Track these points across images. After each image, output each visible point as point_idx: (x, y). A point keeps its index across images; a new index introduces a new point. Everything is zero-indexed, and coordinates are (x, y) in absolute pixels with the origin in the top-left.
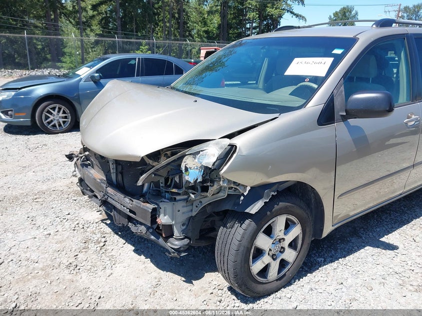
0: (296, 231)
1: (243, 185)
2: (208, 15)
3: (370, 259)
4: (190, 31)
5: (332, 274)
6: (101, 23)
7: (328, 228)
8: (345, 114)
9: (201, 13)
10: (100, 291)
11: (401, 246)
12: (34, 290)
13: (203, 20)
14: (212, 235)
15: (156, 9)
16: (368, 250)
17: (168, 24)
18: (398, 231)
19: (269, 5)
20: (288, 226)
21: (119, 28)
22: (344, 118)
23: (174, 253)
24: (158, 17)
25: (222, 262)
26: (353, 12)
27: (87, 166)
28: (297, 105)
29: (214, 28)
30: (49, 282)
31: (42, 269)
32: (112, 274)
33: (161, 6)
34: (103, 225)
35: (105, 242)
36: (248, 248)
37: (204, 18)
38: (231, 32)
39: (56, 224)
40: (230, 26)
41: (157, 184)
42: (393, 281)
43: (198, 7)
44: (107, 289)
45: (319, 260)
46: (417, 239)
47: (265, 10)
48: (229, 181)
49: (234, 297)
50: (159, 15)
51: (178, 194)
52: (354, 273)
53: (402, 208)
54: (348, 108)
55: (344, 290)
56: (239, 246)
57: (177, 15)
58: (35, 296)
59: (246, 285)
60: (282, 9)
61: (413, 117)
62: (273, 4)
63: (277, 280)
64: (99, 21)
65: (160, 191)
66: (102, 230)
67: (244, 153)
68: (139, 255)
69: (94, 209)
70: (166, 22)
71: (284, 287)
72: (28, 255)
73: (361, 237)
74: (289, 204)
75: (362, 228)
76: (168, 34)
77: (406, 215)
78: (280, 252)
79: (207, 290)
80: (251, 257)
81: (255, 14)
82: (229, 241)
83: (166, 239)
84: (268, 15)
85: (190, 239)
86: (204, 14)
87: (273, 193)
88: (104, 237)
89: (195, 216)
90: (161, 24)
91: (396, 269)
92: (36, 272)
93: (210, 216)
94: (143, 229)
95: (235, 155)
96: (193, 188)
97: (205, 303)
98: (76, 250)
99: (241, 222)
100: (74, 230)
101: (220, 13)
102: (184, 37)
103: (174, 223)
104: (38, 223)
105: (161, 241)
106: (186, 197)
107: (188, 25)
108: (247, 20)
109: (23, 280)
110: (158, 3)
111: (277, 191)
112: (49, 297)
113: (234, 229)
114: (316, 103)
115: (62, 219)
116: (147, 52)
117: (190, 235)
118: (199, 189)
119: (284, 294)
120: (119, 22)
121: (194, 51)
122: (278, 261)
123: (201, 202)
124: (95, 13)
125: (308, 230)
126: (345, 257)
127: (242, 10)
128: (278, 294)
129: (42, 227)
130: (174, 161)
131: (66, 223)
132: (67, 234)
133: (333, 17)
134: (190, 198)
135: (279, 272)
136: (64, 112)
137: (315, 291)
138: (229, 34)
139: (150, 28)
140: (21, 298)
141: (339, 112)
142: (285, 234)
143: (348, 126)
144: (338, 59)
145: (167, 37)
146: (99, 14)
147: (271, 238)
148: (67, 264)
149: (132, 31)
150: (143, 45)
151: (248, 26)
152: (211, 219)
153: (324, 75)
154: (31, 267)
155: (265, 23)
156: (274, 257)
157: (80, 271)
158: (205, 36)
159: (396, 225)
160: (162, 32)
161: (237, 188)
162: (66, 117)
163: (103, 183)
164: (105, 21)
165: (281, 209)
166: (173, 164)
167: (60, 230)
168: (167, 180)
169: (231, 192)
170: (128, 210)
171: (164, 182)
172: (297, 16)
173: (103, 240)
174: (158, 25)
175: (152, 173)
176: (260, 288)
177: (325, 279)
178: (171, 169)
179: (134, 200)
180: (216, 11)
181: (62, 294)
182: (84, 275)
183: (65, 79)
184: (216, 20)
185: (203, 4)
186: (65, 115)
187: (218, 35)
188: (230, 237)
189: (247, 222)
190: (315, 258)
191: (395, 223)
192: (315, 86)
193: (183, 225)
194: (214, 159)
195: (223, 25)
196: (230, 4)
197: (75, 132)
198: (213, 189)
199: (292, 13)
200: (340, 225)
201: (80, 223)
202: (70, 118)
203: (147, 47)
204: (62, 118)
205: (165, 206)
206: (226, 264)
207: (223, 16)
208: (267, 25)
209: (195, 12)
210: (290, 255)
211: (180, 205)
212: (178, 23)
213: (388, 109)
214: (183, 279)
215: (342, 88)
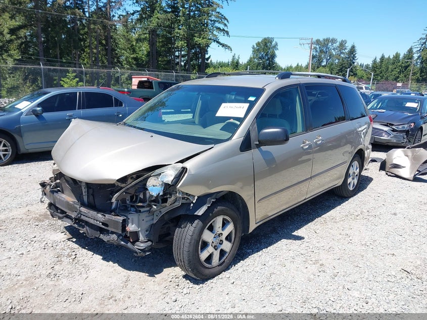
0: (230, 228)
1: (192, 196)
2: (137, 43)
3: (285, 247)
4: (118, 58)
5: (258, 259)
6: (20, 47)
7: (253, 226)
8: (258, 143)
9: (129, 40)
10: (81, 289)
11: (306, 237)
12: (24, 295)
13: (131, 47)
14: (168, 238)
15: (82, 35)
16: (284, 241)
17: (95, 51)
18: (305, 227)
19: (196, 35)
20: (225, 224)
21: (41, 53)
22: (258, 146)
23: (140, 253)
24: (84, 43)
25: (179, 254)
26: (273, 43)
27: (57, 192)
28: (226, 138)
29: (143, 55)
30: (35, 288)
31: (26, 280)
32: (88, 277)
33: (87, 32)
34: (70, 243)
35: (75, 255)
36: (197, 241)
37: (133, 45)
38: (160, 59)
39: (25, 245)
40: (159, 54)
41: (124, 201)
42: (300, 259)
43: (126, 34)
44: (86, 288)
45: (249, 251)
46: (317, 232)
47: (192, 40)
48: (183, 193)
49: (188, 281)
50: (85, 41)
51: (143, 207)
52: (273, 257)
53: (309, 211)
54: (260, 139)
55: (266, 268)
56: (191, 239)
57: (104, 42)
58: (26, 299)
59: (197, 269)
60: (208, 39)
61: (307, 142)
62: (200, 35)
63: (219, 266)
64: (18, 46)
65: (126, 206)
66: (70, 246)
67: (193, 172)
68: (107, 261)
69: (58, 231)
70: (93, 48)
71: (224, 271)
72: (8, 271)
73: (279, 233)
74: (224, 208)
75: (280, 227)
76: (95, 60)
77: (311, 215)
78: (220, 244)
79: (167, 280)
80: (200, 248)
81: (183, 42)
82: (184, 237)
83: (133, 243)
84: (196, 44)
85: (152, 242)
86: (132, 42)
87: (213, 200)
88: (74, 251)
89: (155, 224)
90: (87, 50)
91: (302, 252)
92: (21, 282)
93: (167, 223)
94: (114, 237)
95: (186, 175)
96: (156, 200)
97: (167, 288)
98: (51, 264)
99: (192, 222)
100: (45, 249)
101: (149, 41)
102: (112, 64)
103: (140, 229)
104: (9, 247)
105: (129, 245)
106: (148, 209)
107: (117, 52)
108: (176, 48)
109: (10, 289)
110: (84, 29)
111: (216, 199)
112: (39, 298)
113: (187, 228)
114: (238, 136)
115: (30, 242)
116: (74, 79)
117: (152, 239)
118: (160, 201)
119: (224, 276)
120: (41, 48)
121: (124, 77)
122: (219, 250)
123: (160, 212)
124: (14, 37)
125: (238, 226)
126: (267, 247)
127: (170, 39)
128: (220, 276)
129: (13, 249)
130: (141, 181)
131: (35, 244)
132: (38, 253)
133: (255, 46)
134: (152, 210)
135: (220, 259)
136: (5, 146)
137: (247, 272)
138: (158, 61)
139: (75, 53)
140: (15, 302)
141: (254, 142)
142: (223, 230)
143: (261, 151)
144: (252, 105)
145: (95, 63)
146: (18, 38)
147: (213, 233)
148: (47, 274)
149: (56, 57)
150: (70, 72)
151: (177, 54)
152: (167, 226)
153: (243, 117)
154: (15, 279)
155: (193, 51)
156: (216, 248)
157: (60, 278)
158: (134, 63)
159: (304, 223)
160: (89, 58)
161: (189, 197)
162: (6, 150)
163: (76, 204)
164: (25, 45)
165: (218, 211)
166: (140, 184)
167: (31, 250)
168: (132, 198)
169: (184, 201)
170: (101, 223)
171: (129, 199)
172: (223, 45)
173: (74, 253)
174: (84, 51)
175: (124, 192)
176: (207, 272)
177: (253, 263)
178: (138, 188)
179: (106, 215)
180: (145, 39)
181: (49, 295)
182: (65, 281)
183: (5, 113)
184: (145, 48)
185: (131, 32)
186: (5, 148)
187: (147, 63)
188: (184, 234)
189: (196, 222)
190: (246, 250)
191: (303, 221)
192: (238, 123)
193: (147, 231)
194: (172, 178)
195: (152, 53)
196: (158, 32)
197: (16, 165)
198: (170, 201)
199: (218, 42)
200: (261, 223)
201: (49, 243)
202: (11, 151)
203: (74, 74)
204: (2, 151)
205: (133, 217)
206: (182, 255)
207: (152, 44)
208: (195, 53)
209: (123, 39)
210: (227, 246)
211: (144, 216)
212: (106, 49)
213: (285, 139)
214: (147, 274)
215: (256, 125)
